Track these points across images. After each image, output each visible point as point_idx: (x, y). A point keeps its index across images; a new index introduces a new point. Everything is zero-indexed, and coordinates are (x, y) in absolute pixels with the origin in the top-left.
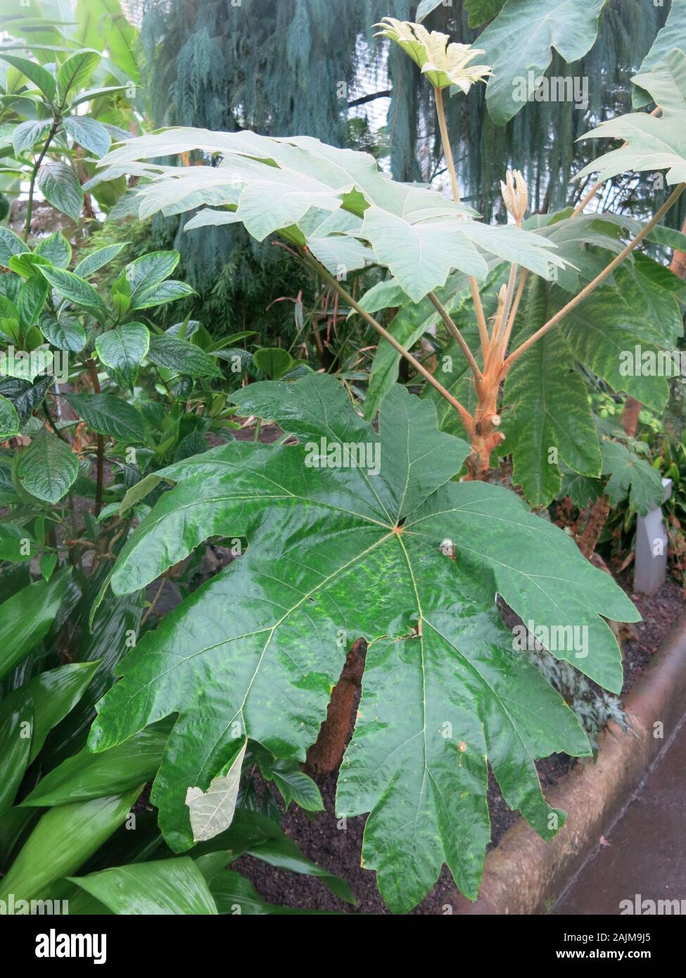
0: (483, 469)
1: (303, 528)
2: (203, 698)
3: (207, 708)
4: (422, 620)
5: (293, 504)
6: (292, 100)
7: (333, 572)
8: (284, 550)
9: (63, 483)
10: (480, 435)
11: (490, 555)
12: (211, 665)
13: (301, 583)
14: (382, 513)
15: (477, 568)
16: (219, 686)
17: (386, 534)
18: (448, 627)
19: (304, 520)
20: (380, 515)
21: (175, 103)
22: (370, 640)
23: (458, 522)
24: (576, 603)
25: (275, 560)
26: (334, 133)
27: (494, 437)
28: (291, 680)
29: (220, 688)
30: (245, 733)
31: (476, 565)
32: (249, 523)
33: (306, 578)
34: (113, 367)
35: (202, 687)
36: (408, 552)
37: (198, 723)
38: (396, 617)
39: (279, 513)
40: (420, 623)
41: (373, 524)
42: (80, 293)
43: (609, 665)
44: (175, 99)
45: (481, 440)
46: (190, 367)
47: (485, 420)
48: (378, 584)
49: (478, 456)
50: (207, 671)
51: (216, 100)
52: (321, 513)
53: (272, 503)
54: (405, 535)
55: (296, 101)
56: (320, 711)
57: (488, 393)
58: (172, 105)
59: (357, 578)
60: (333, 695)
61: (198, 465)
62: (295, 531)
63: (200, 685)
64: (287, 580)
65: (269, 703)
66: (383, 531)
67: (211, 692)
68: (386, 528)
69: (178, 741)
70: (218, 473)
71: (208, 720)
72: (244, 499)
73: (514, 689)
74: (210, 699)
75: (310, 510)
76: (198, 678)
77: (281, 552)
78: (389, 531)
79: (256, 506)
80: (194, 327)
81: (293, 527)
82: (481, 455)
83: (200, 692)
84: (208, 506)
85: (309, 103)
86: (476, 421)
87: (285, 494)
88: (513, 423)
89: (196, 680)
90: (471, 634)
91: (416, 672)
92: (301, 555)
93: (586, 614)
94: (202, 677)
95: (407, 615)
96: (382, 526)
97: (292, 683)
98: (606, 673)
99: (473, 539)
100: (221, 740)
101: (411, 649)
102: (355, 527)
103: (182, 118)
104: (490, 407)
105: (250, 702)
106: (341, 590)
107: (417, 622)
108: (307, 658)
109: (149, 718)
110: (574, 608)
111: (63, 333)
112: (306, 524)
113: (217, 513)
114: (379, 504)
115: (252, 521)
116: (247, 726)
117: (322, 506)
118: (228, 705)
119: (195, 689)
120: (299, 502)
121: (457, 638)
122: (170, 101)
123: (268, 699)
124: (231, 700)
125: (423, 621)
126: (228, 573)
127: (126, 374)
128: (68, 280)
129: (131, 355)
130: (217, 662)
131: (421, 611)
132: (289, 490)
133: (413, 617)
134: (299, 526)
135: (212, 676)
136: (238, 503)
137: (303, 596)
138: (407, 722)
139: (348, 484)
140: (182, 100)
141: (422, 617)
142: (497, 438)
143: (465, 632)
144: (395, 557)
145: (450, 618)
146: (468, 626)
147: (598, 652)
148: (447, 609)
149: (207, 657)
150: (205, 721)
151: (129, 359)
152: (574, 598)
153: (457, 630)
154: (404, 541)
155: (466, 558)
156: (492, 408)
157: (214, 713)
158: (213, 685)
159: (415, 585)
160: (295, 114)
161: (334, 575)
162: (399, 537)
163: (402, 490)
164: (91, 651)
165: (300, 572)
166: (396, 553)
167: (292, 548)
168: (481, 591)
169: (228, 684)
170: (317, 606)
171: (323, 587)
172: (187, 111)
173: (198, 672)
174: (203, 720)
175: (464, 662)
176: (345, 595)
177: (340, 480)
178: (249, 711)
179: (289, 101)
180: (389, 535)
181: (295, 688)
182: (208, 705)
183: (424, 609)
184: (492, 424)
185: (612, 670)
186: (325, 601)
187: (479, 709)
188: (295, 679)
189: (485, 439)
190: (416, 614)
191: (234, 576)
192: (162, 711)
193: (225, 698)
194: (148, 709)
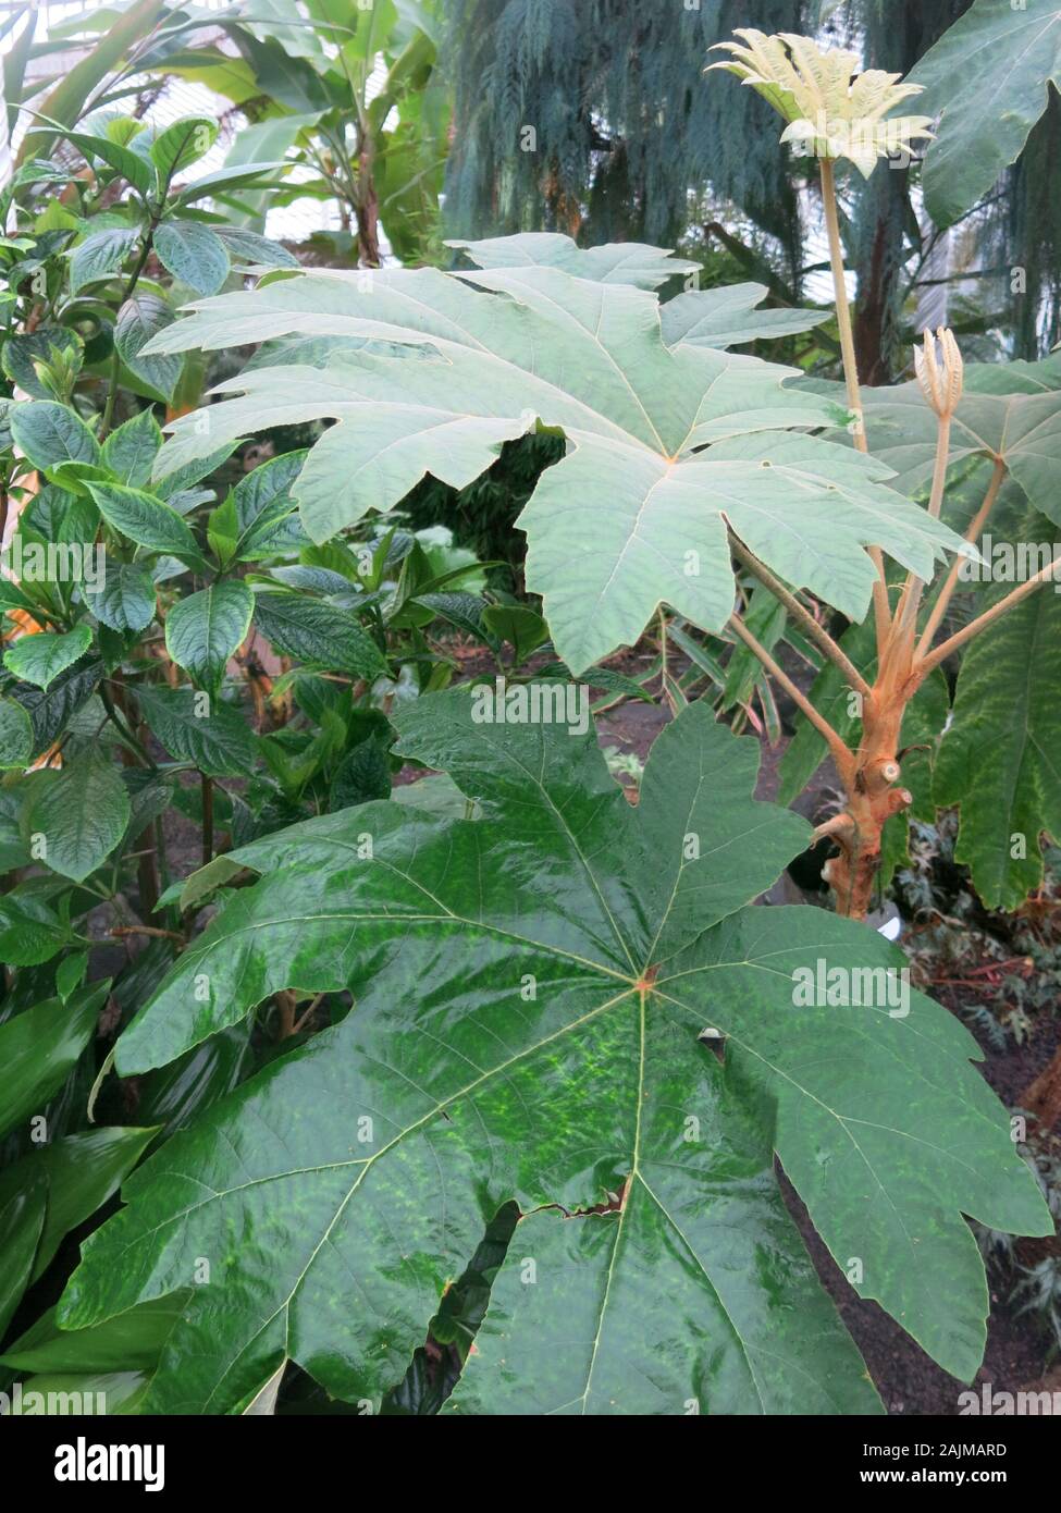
0: (867, 852)
1: (460, 977)
2: (233, 1270)
3: (235, 1287)
4: (634, 1174)
5: (447, 933)
6: (689, 94)
7: (499, 1064)
8: (418, 1016)
9: (98, 847)
10: (863, 792)
11: (785, 1066)
12: (256, 1215)
13: (436, 1080)
14: (618, 953)
15: (754, 1091)
16: (261, 1253)
17: (620, 992)
18: (678, 1197)
19: (462, 965)
20: (612, 957)
21: (490, 102)
22: (525, 1207)
23: (745, 990)
24: (923, 1188)
25: (399, 1034)
26: (756, 156)
27: (891, 797)
28: (379, 1264)
29: (261, 1257)
30: (285, 1347)
31: (754, 1083)
32: (359, 964)
33: (446, 1071)
34: (183, 665)
35: (235, 1252)
36: (647, 1035)
37: (220, 1310)
38: (581, 1168)
39: (416, 950)
40: (629, 1183)
41: (595, 974)
42: (157, 528)
43: (963, 1321)
44: (490, 93)
45: (865, 802)
46: (335, 655)
47: (870, 768)
48: (573, 1097)
49: (857, 830)
50: (248, 1224)
51: (559, 95)
52: (497, 951)
53: (408, 930)
54: (652, 996)
55: (695, 95)
56: (418, 1328)
57: (881, 720)
58: (485, 104)
59: (537, 1080)
60: (445, 1302)
61: (300, 847)
62: (442, 982)
63: (232, 1245)
64: (411, 1072)
65: (332, 1301)
66: (615, 986)
67: (248, 1264)
68: (622, 981)
69: (185, 1336)
70: (329, 865)
71: (236, 1310)
72: (360, 920)
73: (782, 1333)
74: (243, 1274)
75: (477, 945)
76: (232, 1233)
77: (412, 1018)
78: (628, 986)
79: (376, 933)
80: (405, 547)
81: (441, 974)
82: (861, 829)
83: (230, 1259)
84: (293, 930)
85: (714, 104)
86: (858, 767)
87: (439, 911)
88: (965, 750)
89: (228, 1236)
90: (719, 1217)
91: (593, 1283)
92: (449, 1023)
93: (939, 1212)
94: (238, 1234)
95: (605, 1168)
96: (612, 977)
97: (379, 1269)
98: (953, 1336)
99: (762, 1029)
100: (247, 1352)
101: (596, 1235)
102: (561, 977)
103: (500, 126)
104: (883, 744)
105: (306, 1292)
106: (501, 1103)
107: (623, 1180)
108: (415, 1224)
109: (143, 1292)
110: (918, 1197)
111: (120, 594)
112: (467, 970)
113: (303, 946)
114: (615, 937)
115: (364, 964)
116: (291, 1335)
117: (501, 937)
118: (268, 1291)
119: (225, 1253)
120: (460, 930)
121: (690, 1221)
122: (483, 97)
123: (332, 1292)
124: (274, 1283)
125: (637, 1180)
126: (315, 1050)
127: (205, 677)
128: (137, 506)
129: (217, 645)
130: (265, 1213)
131: (637, 1158)
132: (446, 905)
133: (619, 1170)
134: (452, 975)
135: (253, 1235)
136: (347, 923)
137: (436, 1105)
138: (554, 1378)
139: (560, 896)
140: (501, 95)
141: (636, 1171)
142: (896, 802)
143: (708, 1211)
144: (618, 1043)
145: (687, 1181)
146: (715, 1200)
147: (947, 1292)
148: (684, 1161)
149: (251, 1199)
150: (231, 1311)
151: (213, 653)
152: (921, 1178)
153: (691, 1208)
154: (647, 1009)
155: (740, 1066)
156: (888, 747)
157: (243, 1298)
158: (251, 1250)
159: (640, 1104)
160: (691, 120)
161: (499, 1069)
162: (642, 1000)
163: (661, 915)
164: (158, 1102)
165: (438, 1058)
166: (626, 1034)
167: (434, 1011)
168: (754, 1134)
169: (275, 1252)
170: (451, 1130)
171: (471, 1093)
172: (508, 114)
173: (233, 1223)
174: (228, 1309)
175: (694, 1271)
176: (507, 1112)
177: (546, 889)
178: (301, 1309)
179: (683, 98)
180: (627, 994)
181: (382, 1278)
182: (239, 1283)
183: (643, 1156)
184: (883, 778)
185: (965, 1331)
186: (468, 1121)
187: (697, 1369)
188: (384, 1263)
189: (872, 800)
190: (625, 1164)
191: (321, 1057)
192: (165, 1284)
193: (265, 1277)
194: (144, 1276)
